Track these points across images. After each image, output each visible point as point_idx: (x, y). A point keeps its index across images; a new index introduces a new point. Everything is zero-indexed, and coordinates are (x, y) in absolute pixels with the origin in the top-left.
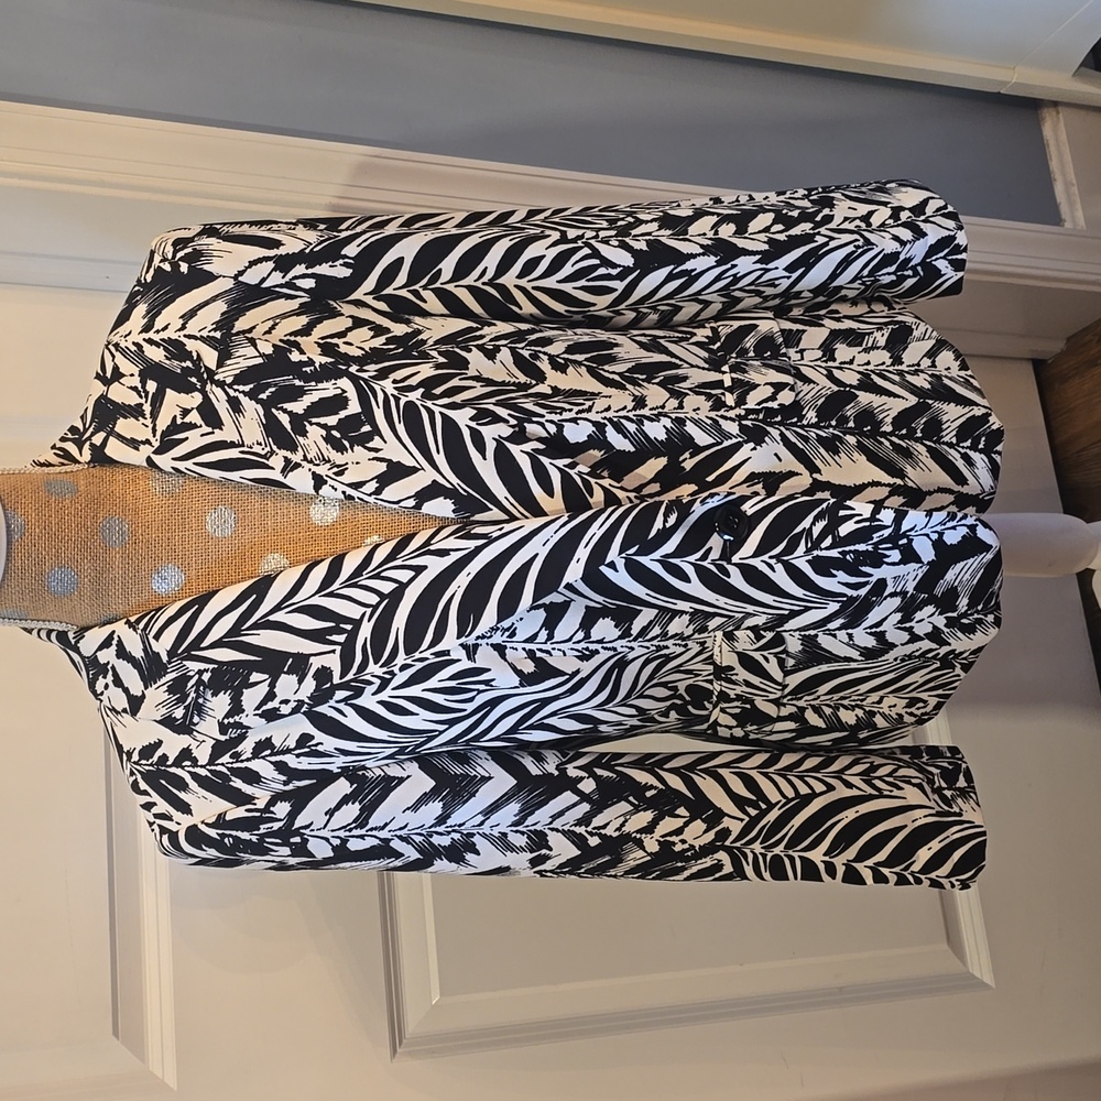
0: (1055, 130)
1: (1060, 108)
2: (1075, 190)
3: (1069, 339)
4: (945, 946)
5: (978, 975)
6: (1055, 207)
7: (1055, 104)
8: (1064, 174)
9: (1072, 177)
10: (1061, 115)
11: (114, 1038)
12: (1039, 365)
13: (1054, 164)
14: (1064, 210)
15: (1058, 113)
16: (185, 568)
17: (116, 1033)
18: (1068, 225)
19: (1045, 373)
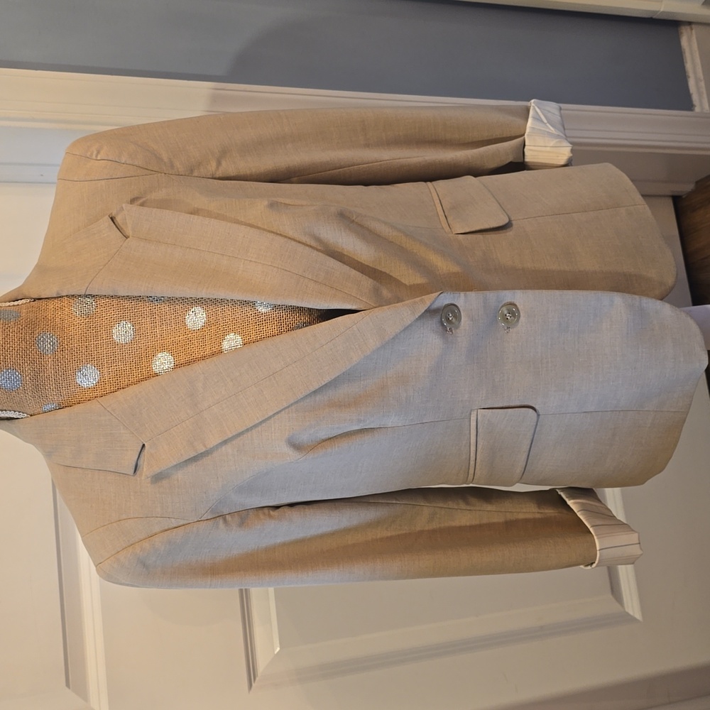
0: (689, 42)
1: (693, 26)
2: (702, 84)
3: (697, 182)
4: (610, 596)
5: (631, 613)
6: (689, 96)
7: (690, 23)
8: (695, 73)
9: (701, 75)
10: (694, 31)
11: (67, 689)
12: (677, 200)
13: (689, 66)
14: (695, 98)
15: (692, 29)
16: (99, 367)
17: (68, 685)
18: (697, 109)
19: (680, 205)
